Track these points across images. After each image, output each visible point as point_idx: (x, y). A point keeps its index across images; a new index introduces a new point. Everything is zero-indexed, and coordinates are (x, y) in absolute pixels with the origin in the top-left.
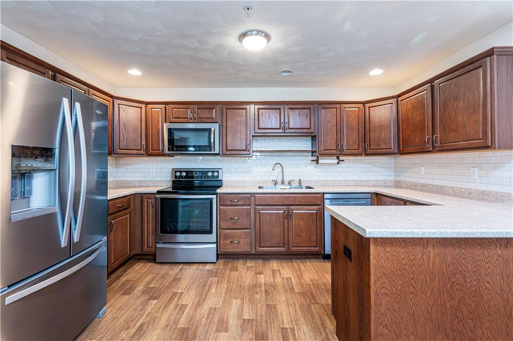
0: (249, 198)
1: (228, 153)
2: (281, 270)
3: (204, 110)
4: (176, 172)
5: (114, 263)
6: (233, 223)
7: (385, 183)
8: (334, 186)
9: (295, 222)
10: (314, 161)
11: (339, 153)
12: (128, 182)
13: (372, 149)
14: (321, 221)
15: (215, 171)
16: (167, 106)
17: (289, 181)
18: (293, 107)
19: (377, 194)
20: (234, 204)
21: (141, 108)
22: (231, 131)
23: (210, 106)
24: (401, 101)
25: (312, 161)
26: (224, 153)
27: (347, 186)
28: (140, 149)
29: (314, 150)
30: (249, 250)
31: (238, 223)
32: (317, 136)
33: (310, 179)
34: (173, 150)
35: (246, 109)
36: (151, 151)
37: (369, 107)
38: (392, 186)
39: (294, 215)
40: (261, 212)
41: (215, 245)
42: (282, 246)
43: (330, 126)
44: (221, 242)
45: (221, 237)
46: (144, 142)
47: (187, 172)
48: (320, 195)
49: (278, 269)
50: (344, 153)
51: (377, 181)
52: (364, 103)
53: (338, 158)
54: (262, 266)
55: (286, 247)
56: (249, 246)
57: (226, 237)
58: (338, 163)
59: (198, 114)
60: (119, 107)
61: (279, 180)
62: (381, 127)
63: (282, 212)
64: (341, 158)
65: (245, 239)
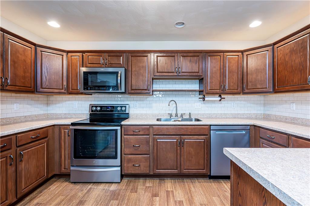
0: (148, 129)
1: (133, 92)
2: (174, 191)
3: (113, 57)
4: (92, 107)
5: (24, 189)
6: (135, 149)
7: (256, 116)
8: (216, 118)
9: (186, 148)
10: (201, 98)
11: (222, 92)
12: (56, 114)
13: (249, 89)
14: (208, 148)
15: (123, 106)
16: (84, 54)
17: (182, 114)
18: (185, 55)
19: (255, 126)
20: (135, 133)
21: (63, 55)
22: (135, 74)
23: (118, 54)
24: (277, 48)
25: (200, 98)
26: (130, 92)
27: (227, 118)
28: (61, 88)
29: (201, 89)
30: (148, 172)
31: (139, 149)
32: (204, 79)
33: (198, 113)
34: (88, 90)
35: (147, 56)
36: (71, 90)
37: (247, 55)
38: (262, 118)
39: (185, 143)
40: (158, 140)
41: (119, 168)
42: (175, 168)
43: (215, 71)
44: (125, 165)
45: (125, 161)
46: (65, 83)
47: (101, 107)
48: (207, 127)
49: (172, 190)
50: (226, 92)
51: (250, 114)
52: (242, 52)
53: (220, 96)
54: (159, 186)
55: (178, 169)
56: (148, 169)
57: (129, 161)
58: (220, 100)
59: (109, 61)
60: (42, 54)
61: (174, 113)
62: (257, 71)
63: (176, 140)
64: (223, 96)
65: (144, 162)
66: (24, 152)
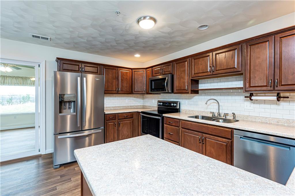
0: (178, 122)
3: (166, 67)
4: (159, 102)
6: (170, 136)
10: (249, 97)
16: (153, 68)
17: (225, 114)
21: (144, 71)
23: (168, 64)
25: (246, 97)
26: (175, 92)
28: (143, 91)
32: (244, 74)
35: (186, 61)
36: (147, 92)
39: (206, 141)
40: (185, 133)
47: (163, 103)
50: (279, 89)
59: (164, 70)
60: (134, 73)
63: (198, 137)
66: (121, 122)
